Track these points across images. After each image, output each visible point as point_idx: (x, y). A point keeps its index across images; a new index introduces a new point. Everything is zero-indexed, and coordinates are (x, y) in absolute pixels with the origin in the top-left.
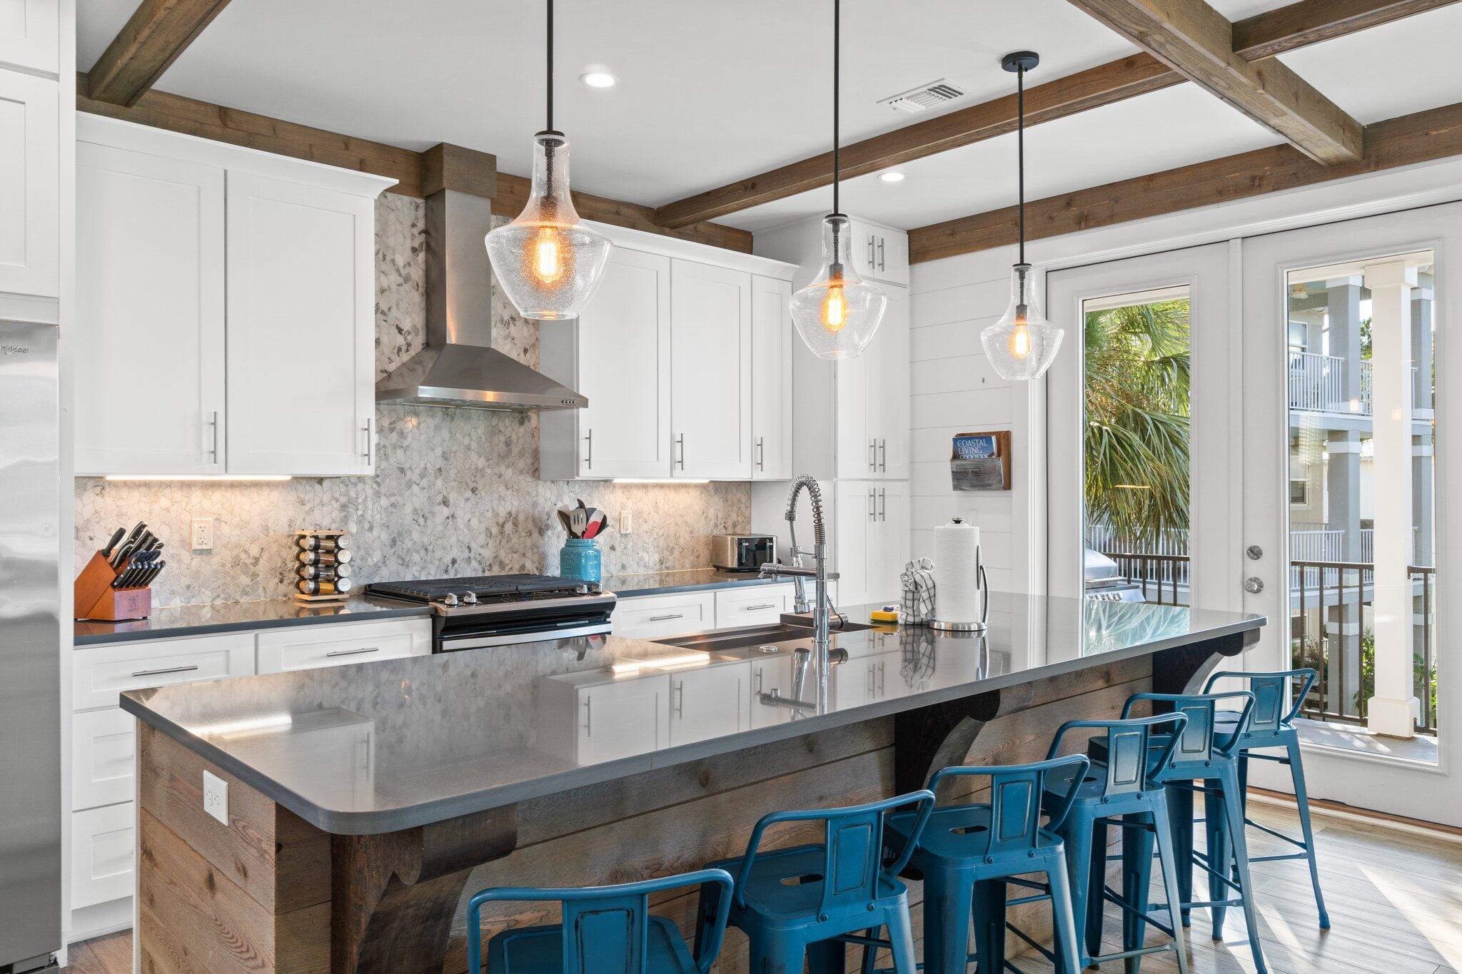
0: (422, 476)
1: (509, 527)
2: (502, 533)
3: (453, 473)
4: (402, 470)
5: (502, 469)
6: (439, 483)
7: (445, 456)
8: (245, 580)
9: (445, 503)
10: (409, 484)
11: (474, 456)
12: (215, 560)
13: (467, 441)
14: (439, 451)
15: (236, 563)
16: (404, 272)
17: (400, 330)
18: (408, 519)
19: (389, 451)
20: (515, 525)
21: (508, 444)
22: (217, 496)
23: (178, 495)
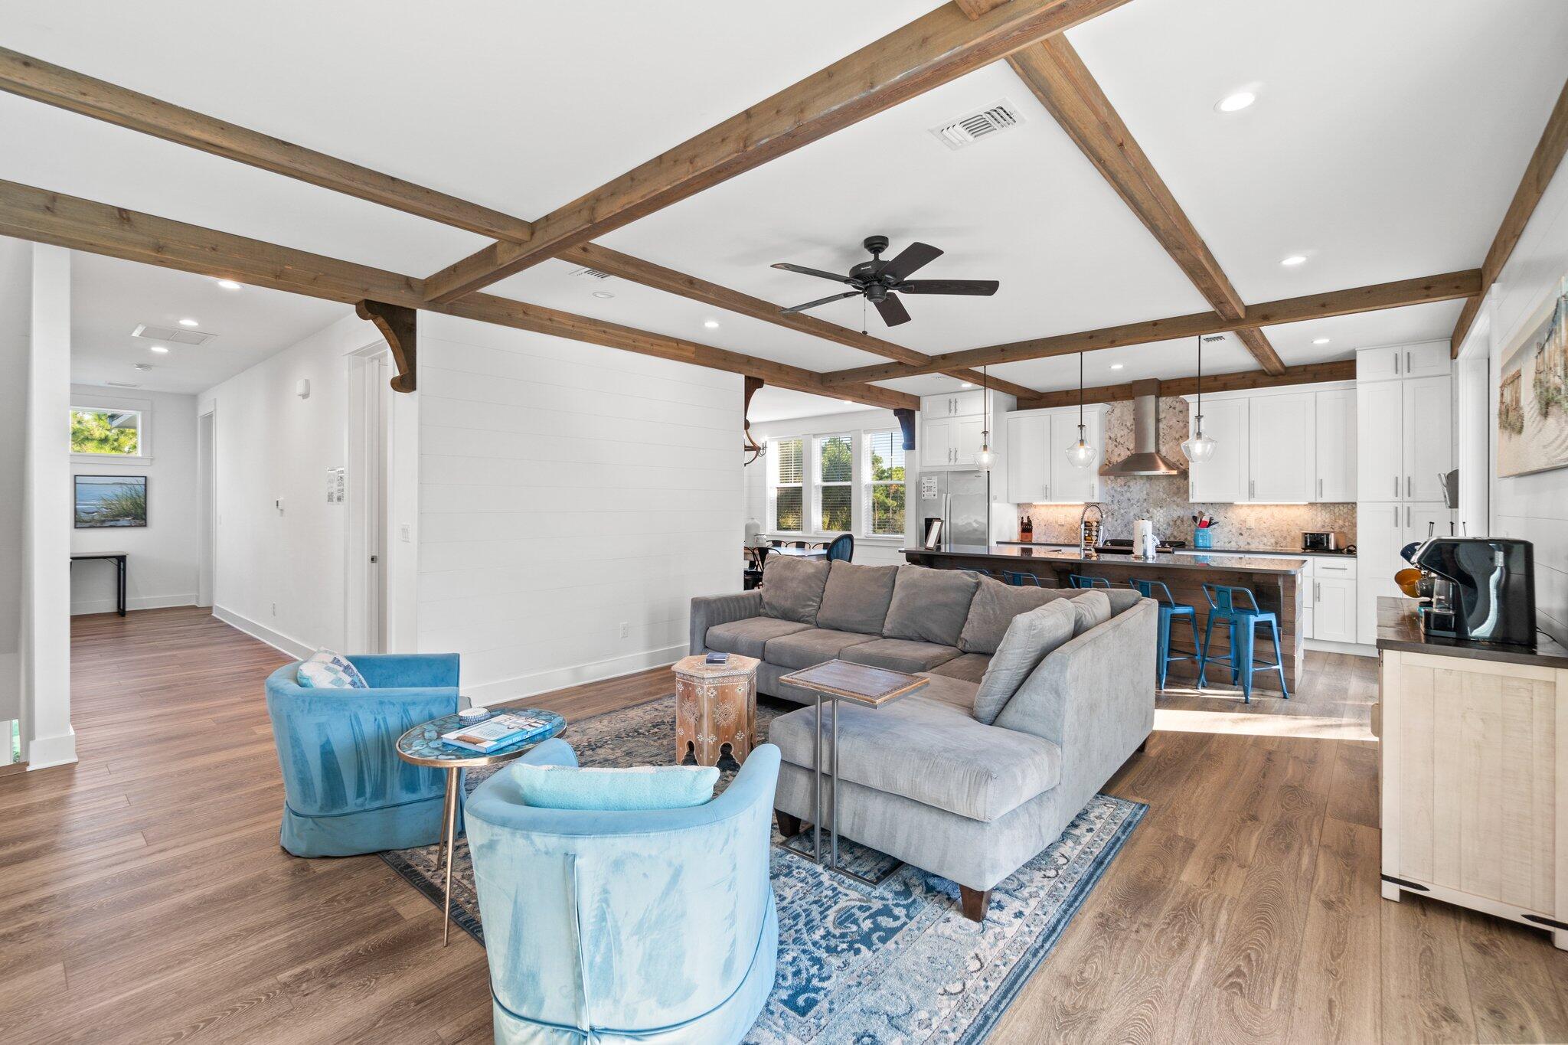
0: (1138, 502)
1: (1179, 522)
2: (1175, 524)
3: (1151, 501)
4: (1129, 500)
5: (1175, 498)
6: (1145, 504)
7: (1148, 494)
8: (1074, 535)
9: (1148, 512)
10: (1132, 505)
11: (1161, 494)
12: (1065, 528)
13: (1158, 488)
14: (1145, 492)
15: (1071, 529)
16: (1130, 428)
17: (1128, 449)
18: (1132, 518)
19: (1124, 493)
20: (1182, 521)
21: (1178, 488)
22: (1065, 508)
23: (1055, 508)
